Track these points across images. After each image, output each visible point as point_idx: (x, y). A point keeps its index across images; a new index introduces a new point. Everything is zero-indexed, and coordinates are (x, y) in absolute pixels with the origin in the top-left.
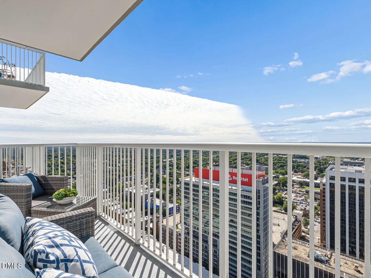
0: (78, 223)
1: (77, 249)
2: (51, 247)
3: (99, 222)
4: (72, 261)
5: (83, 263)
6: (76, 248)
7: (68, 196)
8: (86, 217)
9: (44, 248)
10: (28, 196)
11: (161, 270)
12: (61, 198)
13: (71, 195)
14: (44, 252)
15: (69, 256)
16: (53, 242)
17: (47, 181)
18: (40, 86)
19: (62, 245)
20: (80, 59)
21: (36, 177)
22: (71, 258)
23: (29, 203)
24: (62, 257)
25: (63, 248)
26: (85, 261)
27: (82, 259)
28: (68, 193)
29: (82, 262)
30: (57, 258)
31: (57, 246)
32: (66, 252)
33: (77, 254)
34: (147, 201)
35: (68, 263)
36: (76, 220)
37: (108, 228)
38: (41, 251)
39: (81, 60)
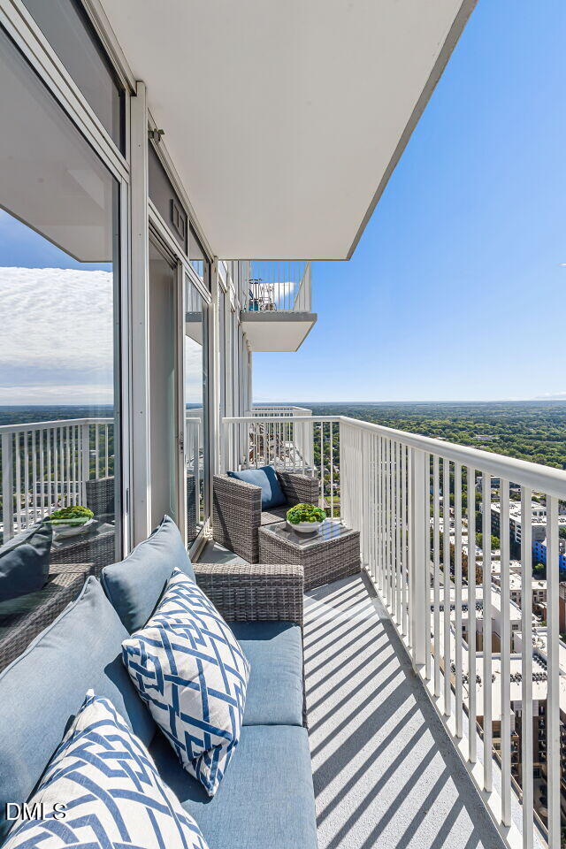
0: (273, 590)
1: (204, 663)
2: (157, 644)
3: (360, 583)
4: (187, 683)
5: (208, 696)
6: (203, 661)
7: (306, 520)
8: (286, 584)
9: (139, 646)
10: (256, 507)
11: (450, 778)
12: (297, 522)
13: (311, 519)
14: (138, 653)
15: (183, 672)
16: (164, 636)
17: (290, 482)
18: (305, 314)
19: (175, 647)
20: (345, 257)
21: (277, 473)
22: (186, 678)
23: (257, 518)
24: (168, 672)
25: (175, 653)
26: (215, 694)
27: (208, 685)
28: (307, 514)
29: (206, 692)
30: (159, 671)
31: (168, 647)
32: (177, 663)
33: (201, 673)
34: (544, 543)
35: (180, 687)
36: (269, 585)
37: (372, 604)
38: (132, 649)
39: (349, 258)
